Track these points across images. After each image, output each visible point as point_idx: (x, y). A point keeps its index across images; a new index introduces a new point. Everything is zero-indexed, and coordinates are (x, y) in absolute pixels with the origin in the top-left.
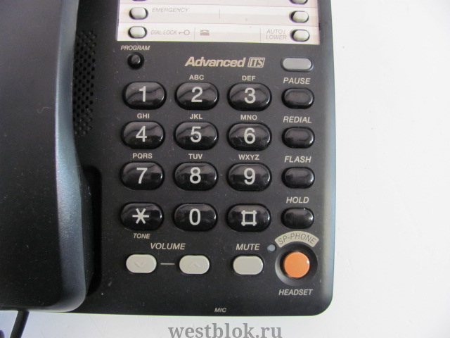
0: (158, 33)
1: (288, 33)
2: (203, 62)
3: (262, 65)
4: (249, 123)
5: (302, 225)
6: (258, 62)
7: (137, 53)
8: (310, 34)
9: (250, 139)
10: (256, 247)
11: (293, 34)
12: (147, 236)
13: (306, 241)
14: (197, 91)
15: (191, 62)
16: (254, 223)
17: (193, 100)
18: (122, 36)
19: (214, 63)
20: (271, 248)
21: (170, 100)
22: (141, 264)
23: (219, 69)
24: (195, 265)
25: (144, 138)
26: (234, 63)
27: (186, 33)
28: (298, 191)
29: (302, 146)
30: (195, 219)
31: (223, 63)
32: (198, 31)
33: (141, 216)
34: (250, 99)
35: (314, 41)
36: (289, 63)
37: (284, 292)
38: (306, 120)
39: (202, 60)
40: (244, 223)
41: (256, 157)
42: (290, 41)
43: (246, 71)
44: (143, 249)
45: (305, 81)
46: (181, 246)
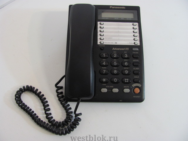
0: (106, 43)
1: (133, 43)
2: (116, 49)
3: (128, 49)
4: (126, 61)
5: (138, 82)
6: (127, 49)
7: (102, 47)
8: (138, 43)
9: (126, 64)
10: (128, 87)
11: (134, 43)
12: (105, 84)
13: (139, 86)
14: (115, 55)
15: (114, 49)
16: (128, 82)
17: (115, 57)
18: (99, 43)
19: (118, 49)
20: (131, 87)
21: (110, 57)
22: (104, 90)
23: (119, 50)
24: (116, 90)
25: (105, 64)
26: (122, 49)
27: (112, 43)
28: (137, 75)
29: (137, 66)
30: (115, 81)
31: (120, 49)
32: (115, 42)
33: (104, 80)
34: (126, 56)
35: (139, 44)
36: (134, 49)
37: (134, 97)
38: (138, 61)
39: (116, 48)
40: (126, 82)
41: (128, 68)
42: (134, 45)
43: (125, 51)
44: (104, 87)
45: (137, 53)
46: (112, 87)
